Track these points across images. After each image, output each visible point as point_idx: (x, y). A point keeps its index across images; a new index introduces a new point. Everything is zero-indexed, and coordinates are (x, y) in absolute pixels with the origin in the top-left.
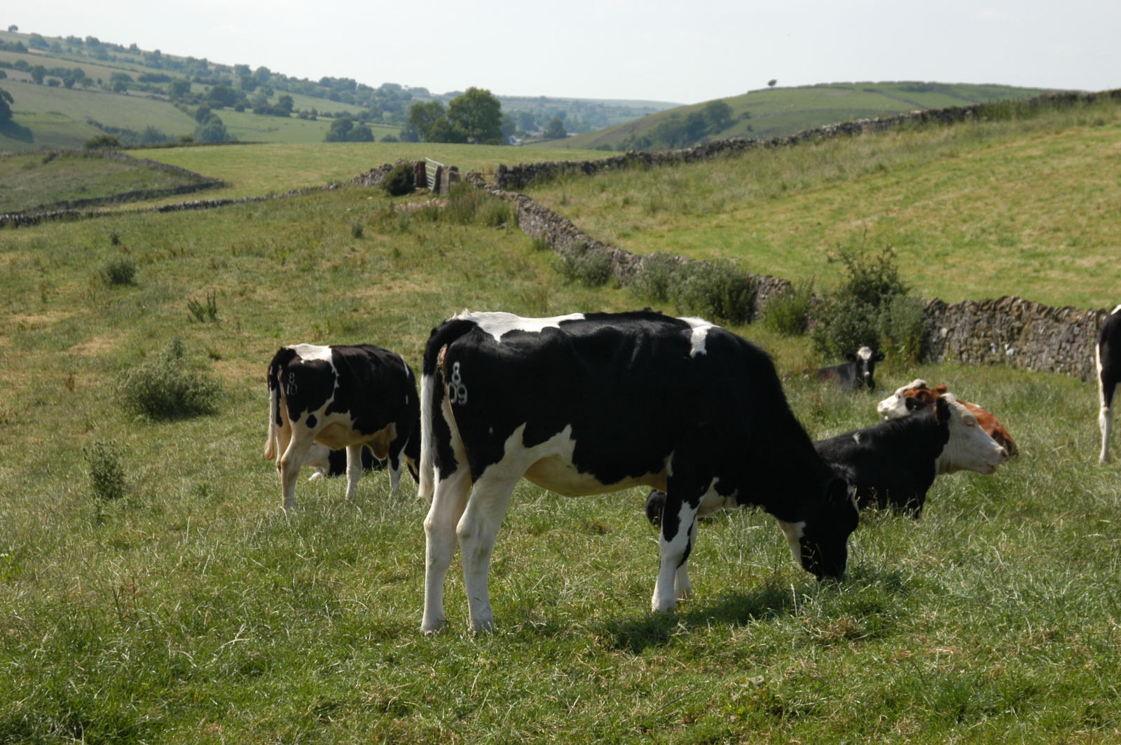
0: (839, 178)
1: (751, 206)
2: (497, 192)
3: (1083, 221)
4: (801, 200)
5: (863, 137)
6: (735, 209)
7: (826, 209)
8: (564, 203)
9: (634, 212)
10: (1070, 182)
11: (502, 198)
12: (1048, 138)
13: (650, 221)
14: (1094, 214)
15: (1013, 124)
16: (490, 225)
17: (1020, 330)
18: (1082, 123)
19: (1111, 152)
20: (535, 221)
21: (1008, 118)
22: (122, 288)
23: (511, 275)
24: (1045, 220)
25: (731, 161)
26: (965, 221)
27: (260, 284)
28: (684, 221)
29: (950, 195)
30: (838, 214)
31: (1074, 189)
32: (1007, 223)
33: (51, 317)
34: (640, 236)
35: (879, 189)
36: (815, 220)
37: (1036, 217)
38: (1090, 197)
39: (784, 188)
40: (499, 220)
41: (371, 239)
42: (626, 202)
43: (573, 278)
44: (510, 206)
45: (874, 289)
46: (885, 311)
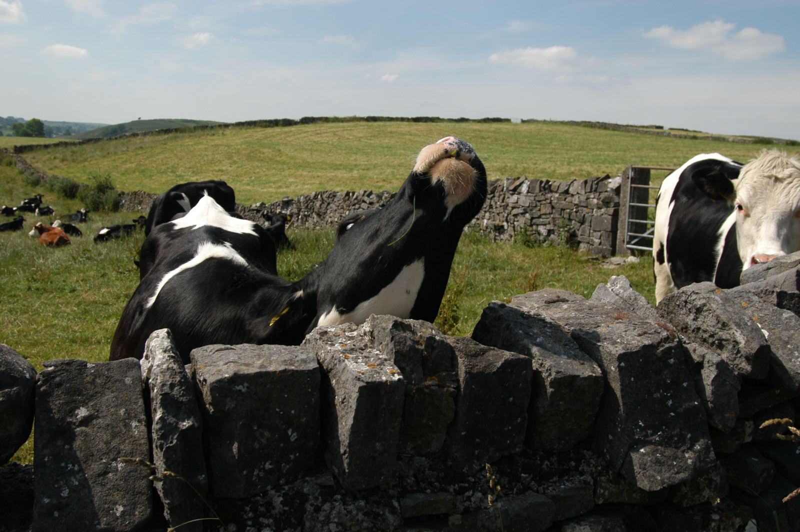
0: (127, 151)
1: (96, 159)
2: (11, 155)
3: (199, 165)
4: (113, 158)
5: (139, 137)
6: (91, 161)
7: (120, 161)
8: (34, 158)
9: (57, 161)
10: (199, 153)
11: (12, 156)
12: (196, 139)
13: (61, 164)
14: (203, 163)
15: (187, 135)
16: (7, 165)
17: (142, 201)
18: (208, 135)
19: (213, 144)
20: (20, 165)
21: (185, 132)
23: (8, 182)
24: (188, 165)
25: (94, 145)
26: (163, 165)
28: (73, 164)
29: (161, 157)
30: (125, 162)
31: (199, 155)
32: (176, 166)
35: (139, 154)
36: (115, 164)
37: (185, 164)
38: (203, 157)
39: (108, 154)
40: (10, 164)
42: (55, 158)
43: (29, 183)
44: (14, 159)
45: (103, 188)
46: (106, 195)
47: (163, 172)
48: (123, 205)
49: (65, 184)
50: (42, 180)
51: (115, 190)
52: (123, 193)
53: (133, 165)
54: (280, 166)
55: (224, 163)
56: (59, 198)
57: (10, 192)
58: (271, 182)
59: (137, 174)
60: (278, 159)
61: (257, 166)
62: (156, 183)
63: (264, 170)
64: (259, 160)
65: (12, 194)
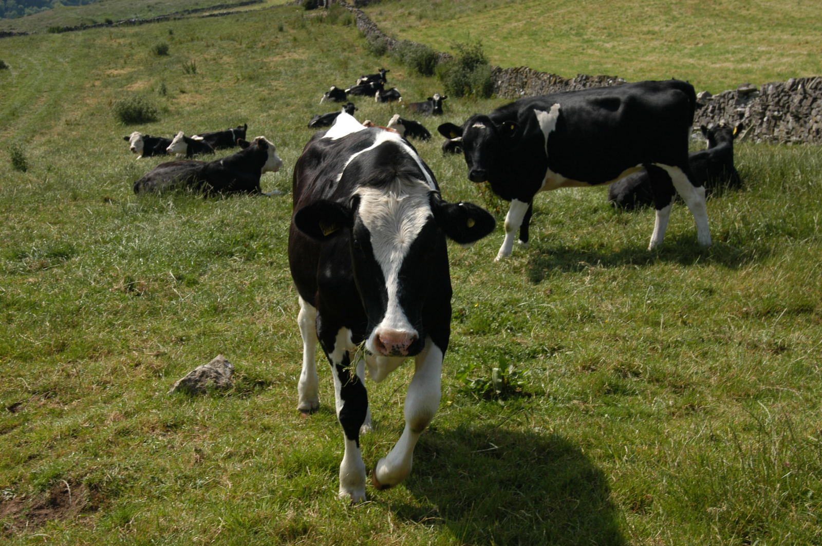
1: (468, 15)
2: (351, 9)
3: (618, 24)
4: (492, 13)
6: (460, 17)
7: (502, 18)
8: (381, 14)
9: (413, 17)
11: (351, 12)
13: (418, 23)
14: (624, 21)
16: (344, 25)
17: (526, 82)
20: (361, 23)
22: (161, 57)
23: (344, 50)
24: (601, 24)
26: (565, 24)
27: (226, 54)
28: (434, 23)
29: (562, 11)
30: (509, 20)
31: (619, 8)
32: (584, 25)
33: (124, 71)
34: (411, 30)
35: (530, 7)
36: (496, 23)
37: (597, 22)
38: (625, 12)
40: (348, 22)
41: (287, 32)
42: (410, 14)
43: (372, 52)
44: (354, 16)
45: (471, 62)
46: (475, 72)
47: (563, 35)
48: (498, 87)
49: (419, 54)
50: (389, 47)
51: (489, 64)
52: (499, 70)
53: (521, 24)
54: (745, 25)
55: (657, 20)
56: (410, 75)
57: (344, 65)
58: (728, 52)
59: (526, 37)
60: (744, 12)
61: (710, 26)
62: (552, 53)
63: (720, 31)
64: (712, 15)
65: (347, 68)
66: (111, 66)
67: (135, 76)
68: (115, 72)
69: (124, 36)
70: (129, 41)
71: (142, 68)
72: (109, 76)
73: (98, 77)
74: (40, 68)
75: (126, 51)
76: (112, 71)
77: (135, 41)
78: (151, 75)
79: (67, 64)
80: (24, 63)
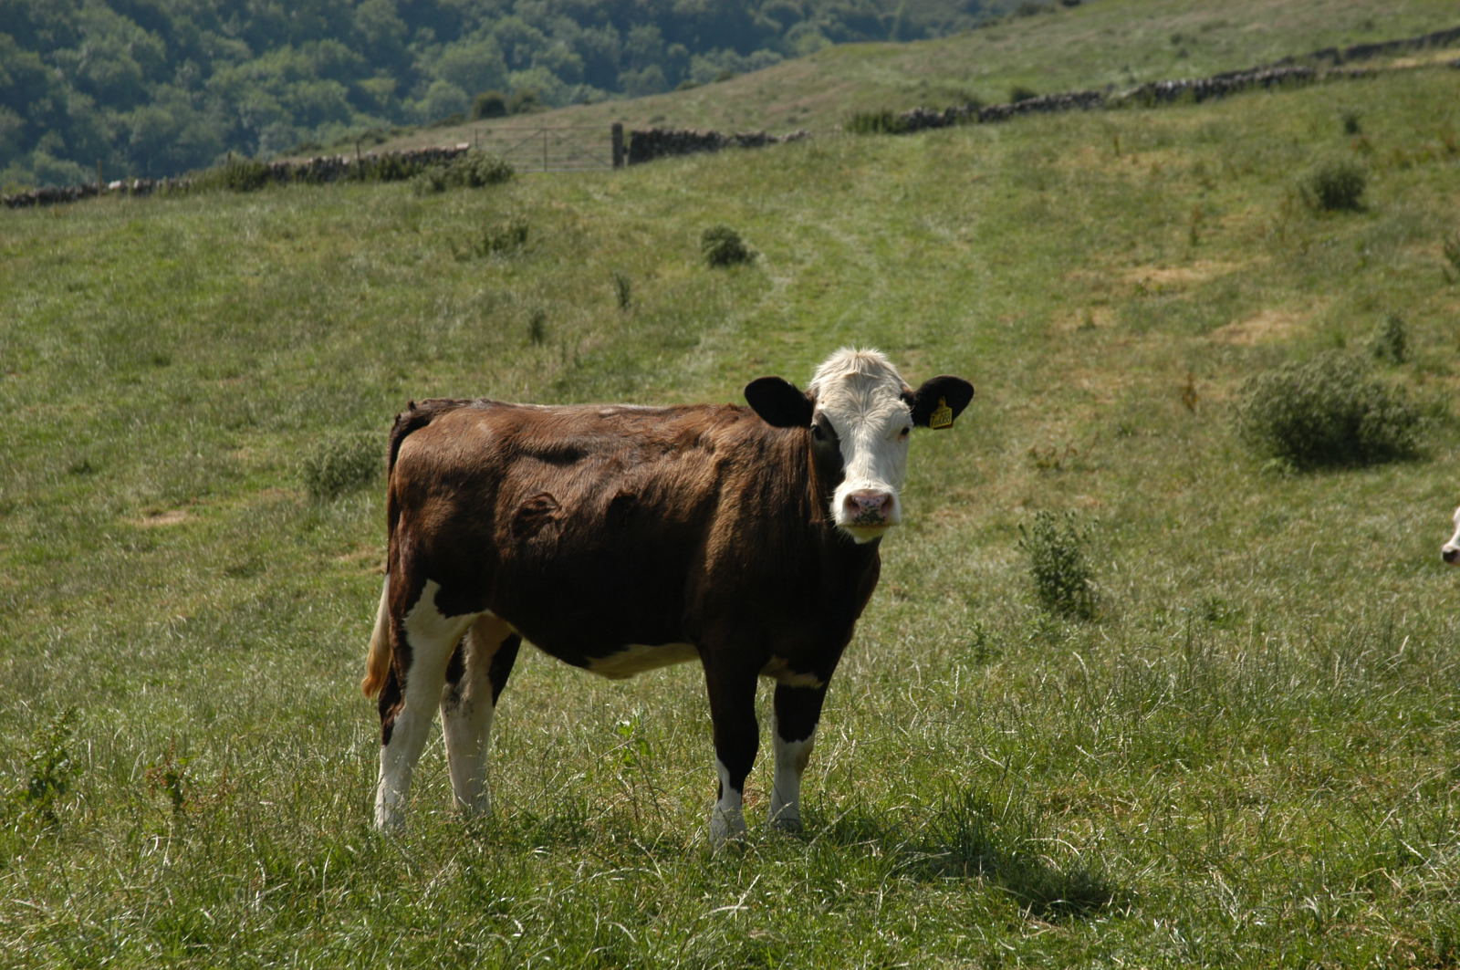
22: (1339, 217)
33: (1197, 273)
66: (1141, 252)
67: (1245, 288)
68: (1164, 276)
69: (1163, 141)
70: (1187, 160)
71: (1265, 259)
72: (1141, 290)
73: (1101, 295)
74: (872, 262)
75: (1188, 196)
76: (1149, 270)
77: (1211, 157)
78: (1308, 285)
79: (967, 248)
80: (808, 243)
